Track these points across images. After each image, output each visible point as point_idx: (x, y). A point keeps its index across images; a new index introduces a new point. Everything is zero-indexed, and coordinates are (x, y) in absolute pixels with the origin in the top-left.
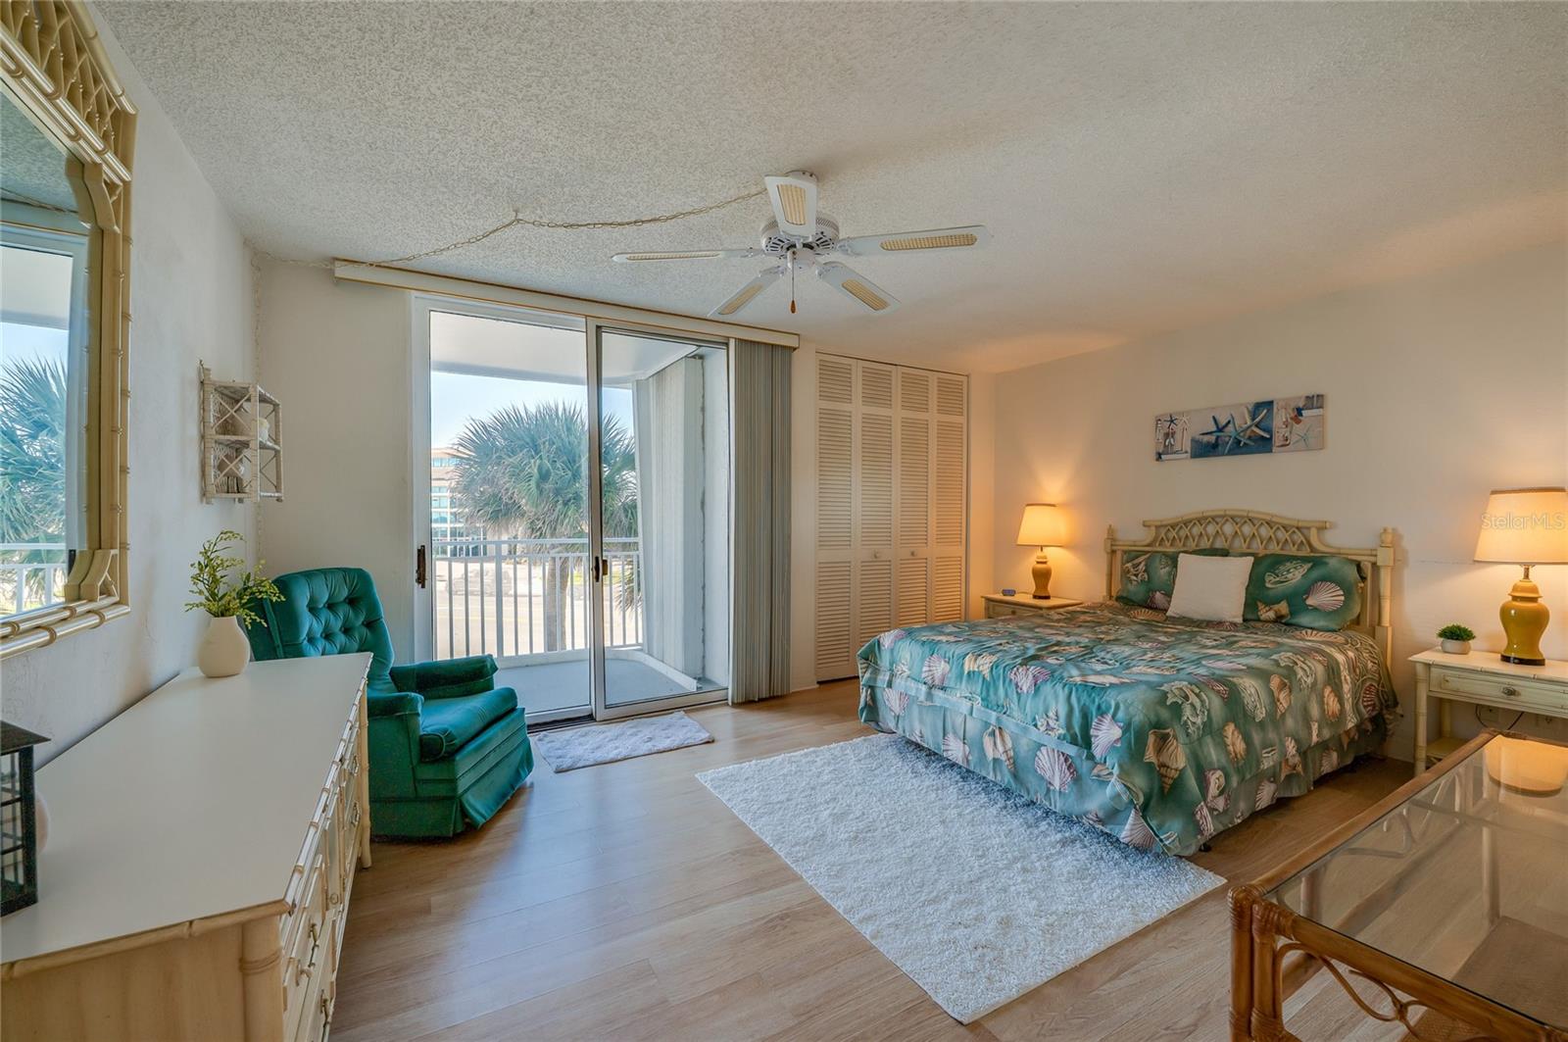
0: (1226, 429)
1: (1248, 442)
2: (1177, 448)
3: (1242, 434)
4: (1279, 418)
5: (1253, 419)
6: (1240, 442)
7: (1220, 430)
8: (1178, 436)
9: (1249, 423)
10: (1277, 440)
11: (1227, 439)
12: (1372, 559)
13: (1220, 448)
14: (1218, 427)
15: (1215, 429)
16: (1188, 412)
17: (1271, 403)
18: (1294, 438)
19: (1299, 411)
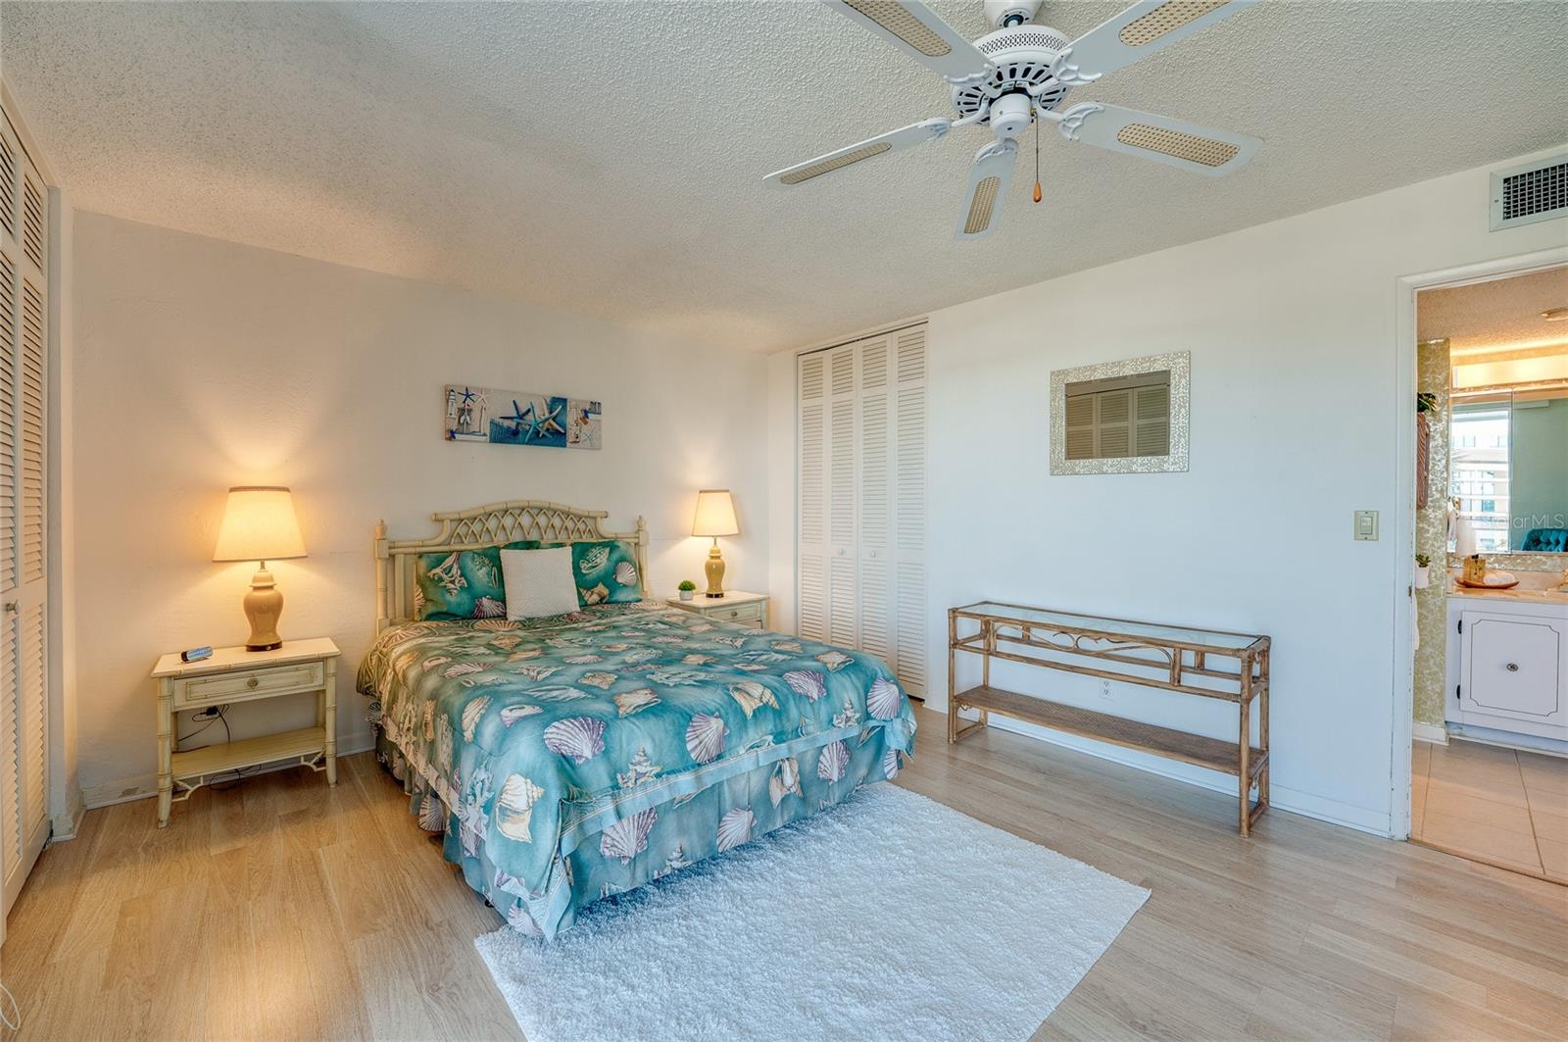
0: (527, 417)
1: (546, 433)
2: (475, 427)
3: (541, 425)
4: (571, 417)
5: (551, 413)
6: (539, 432)
7: (521, 417)
8: (475, 414)
9: (547, 415)
10: (570, 437)
11: (527, 427)
12: (636, 540)
13: (520, 436)
14: (518, 413)
15: (515, 415)
16: (488, 391)
17: (565, 400)
18: (582, 437)
19: (586, 412)
